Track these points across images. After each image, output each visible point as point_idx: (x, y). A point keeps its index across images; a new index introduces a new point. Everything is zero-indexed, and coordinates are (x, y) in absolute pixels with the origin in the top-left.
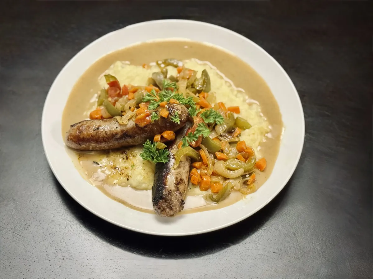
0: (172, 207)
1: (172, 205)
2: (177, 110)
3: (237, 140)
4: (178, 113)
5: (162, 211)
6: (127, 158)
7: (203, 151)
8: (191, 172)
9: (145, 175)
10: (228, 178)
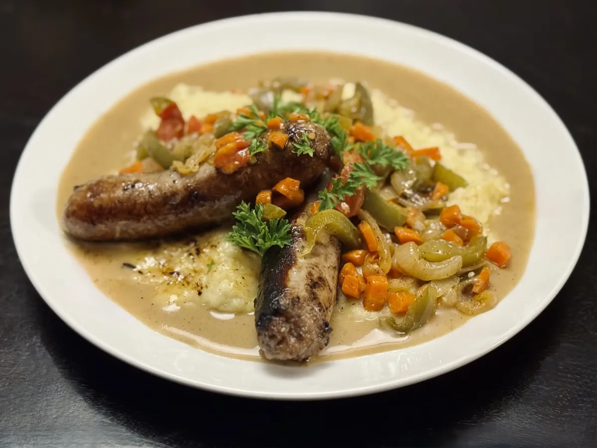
0: (303, 335)
1: (303, 331)
2: (305, 131)
3: (440, 204)
4: (308, 137)
5: (280, 343)
6: (198, 252)
7: (367, 224)
8: (342, 270)
9: (240, 279)
10: (426, 280)
